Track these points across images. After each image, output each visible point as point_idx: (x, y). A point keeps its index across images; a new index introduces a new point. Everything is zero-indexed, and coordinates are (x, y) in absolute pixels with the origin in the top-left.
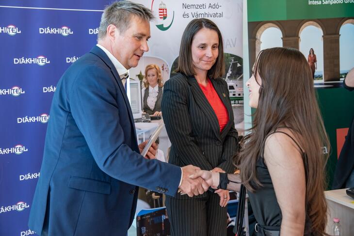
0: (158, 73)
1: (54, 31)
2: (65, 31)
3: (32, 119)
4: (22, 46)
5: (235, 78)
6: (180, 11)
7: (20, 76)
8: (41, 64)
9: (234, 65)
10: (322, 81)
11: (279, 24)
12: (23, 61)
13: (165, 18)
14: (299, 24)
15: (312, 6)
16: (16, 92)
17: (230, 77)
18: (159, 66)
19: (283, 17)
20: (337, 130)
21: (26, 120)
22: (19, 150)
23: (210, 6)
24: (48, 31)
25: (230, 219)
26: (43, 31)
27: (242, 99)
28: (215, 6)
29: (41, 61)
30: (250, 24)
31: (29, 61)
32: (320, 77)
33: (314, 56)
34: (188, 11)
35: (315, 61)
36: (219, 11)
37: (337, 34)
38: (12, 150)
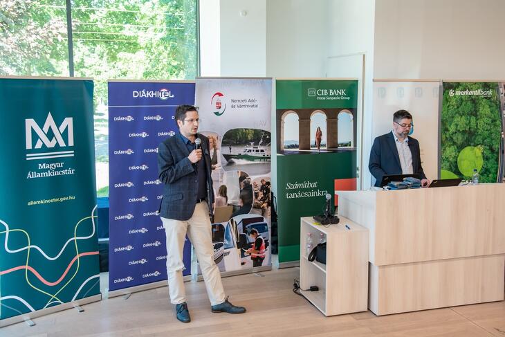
0: (214, 141)
1: (152, 118)
2: (158, 118)
3: (137, 168)
4: (133, 127)
5: (265, 145)
6: (230, 104)
7: (132, 143)
8: (144, 136)
9: (265, 137)
10: (326, 148)
11: (297, 111)
12: (134, 135)
13: (220, 108)
14: (311, 111)
15: (319, 100)
16: (129, 152)
17: (262, 145)
18: (215, 137)
19: (300, 107)
20: (336, 180)
21: (134, 168)
22: (129, 185)
23: (249, 101)
24: (149, 118)
25: (259, 234)
26: (146, 118)
27: (270, 158)
28: (253, 101)
29: (144, 135)
30: (277, 110)
31: (137, 135)
32: (324, 145)
33: (321, 132)
34: (234, 104)
35: (321, 135)
36: (255, 104)
37: (336, 118)
38: (126, 185)
